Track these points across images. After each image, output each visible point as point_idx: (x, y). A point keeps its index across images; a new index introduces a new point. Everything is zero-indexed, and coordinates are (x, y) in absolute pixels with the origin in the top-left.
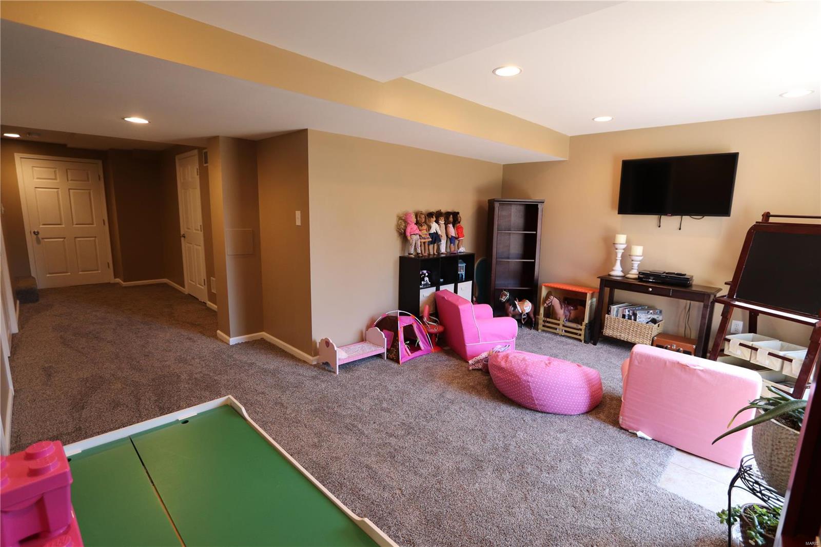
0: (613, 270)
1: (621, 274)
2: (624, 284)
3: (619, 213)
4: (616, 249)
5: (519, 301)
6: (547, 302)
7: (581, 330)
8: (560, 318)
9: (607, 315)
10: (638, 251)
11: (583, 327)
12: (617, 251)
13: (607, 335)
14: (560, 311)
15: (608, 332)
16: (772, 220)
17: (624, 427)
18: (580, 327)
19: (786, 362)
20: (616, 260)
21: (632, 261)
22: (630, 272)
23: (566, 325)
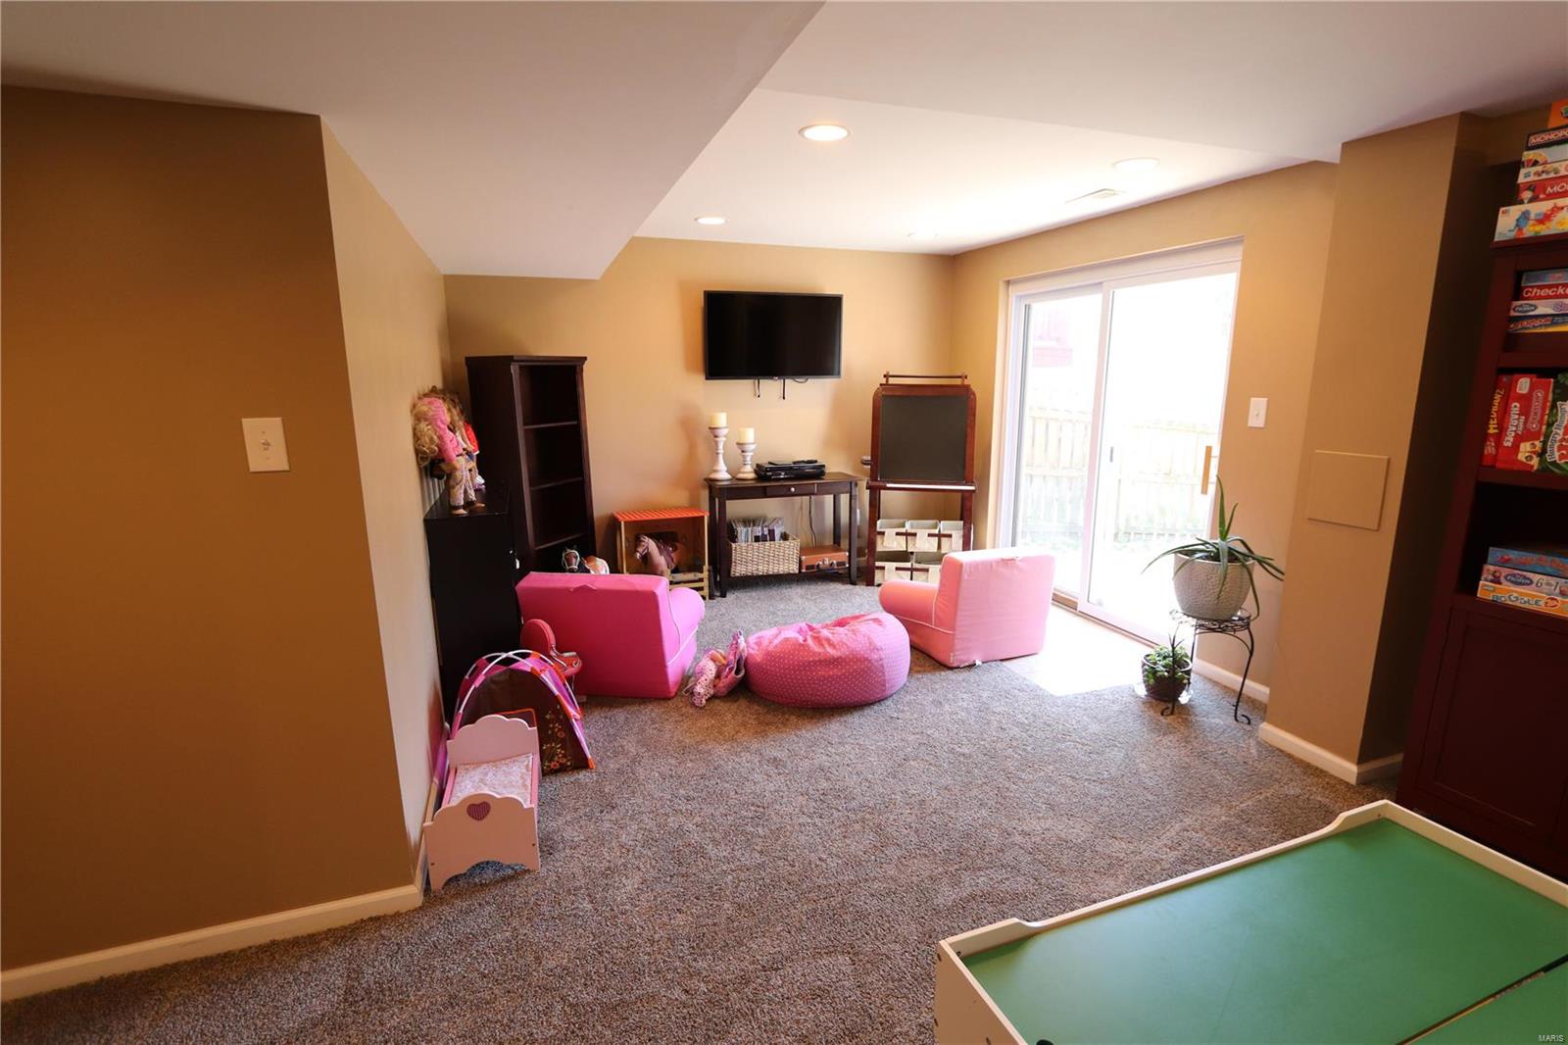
0: (716, 471)
1: (728, 476)
2: (738, 490)
3: (707, 379)
4: (716, 436)
5: (588, 562)
6: (640, 550)
7: (701, 580)
8: (662, 572)
9: (734, 545)
10: (749, 436)
11: (705, 575)
12: (717, 439)
13: (738, 575)
14: (660, 560)
15: (739, 569)
16: (892, 381)
17: (955, 665)
18: (700, 575)
19: (944, 540)
20: (718, 454)
21: (743, 452)
22: (742, 470)
23: (675, 580)
